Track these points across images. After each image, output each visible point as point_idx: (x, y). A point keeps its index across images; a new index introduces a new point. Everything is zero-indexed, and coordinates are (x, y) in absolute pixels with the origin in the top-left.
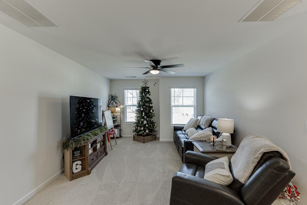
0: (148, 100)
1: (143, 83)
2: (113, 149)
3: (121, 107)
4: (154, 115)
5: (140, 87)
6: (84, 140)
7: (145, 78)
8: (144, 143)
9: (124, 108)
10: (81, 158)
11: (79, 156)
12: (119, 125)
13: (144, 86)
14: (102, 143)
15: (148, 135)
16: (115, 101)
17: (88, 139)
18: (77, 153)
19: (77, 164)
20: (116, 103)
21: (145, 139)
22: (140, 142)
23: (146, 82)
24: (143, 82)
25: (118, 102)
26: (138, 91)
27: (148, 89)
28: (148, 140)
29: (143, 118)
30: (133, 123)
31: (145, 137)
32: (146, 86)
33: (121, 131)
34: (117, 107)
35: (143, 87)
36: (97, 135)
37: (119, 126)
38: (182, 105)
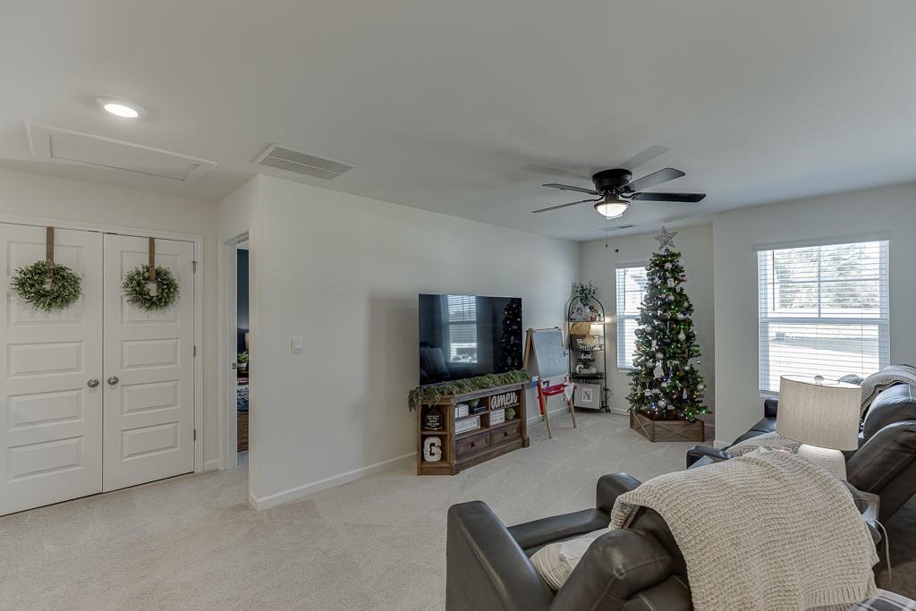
0: (672, 298)
1: (658, 244)
2: (554, 439)
3: (608, 320)
4: (698, 351)
5: (649, 258)
6: (442, 393)
7: (665, 225)
8: (653, 440)
9: (614, 325)
10: (439, 433)
11: (437, 427)
12: (602, 374)
13: (662, 252)
14: (513, 413)
15: (666, 416)
16: (590, 304)
17: (451, 393)
18: (433, 420)
19: (432, 445)
20: (591, 308)
21: (657, 429)
22: (643, 433)
23: (666, 237)
24: (657, 238)
25: (597, 306)
26: (642, 272)
27: (671, 262)
28: (671, 434)
29: (653, 356)
30: (627, 372)
31: (657, 423)
32: (666, 250)
33: (608, 393)
34: (593, 320)
35: (658, 256)
36: (483, 388)
37: (601, 378)
38: (817, 316)
